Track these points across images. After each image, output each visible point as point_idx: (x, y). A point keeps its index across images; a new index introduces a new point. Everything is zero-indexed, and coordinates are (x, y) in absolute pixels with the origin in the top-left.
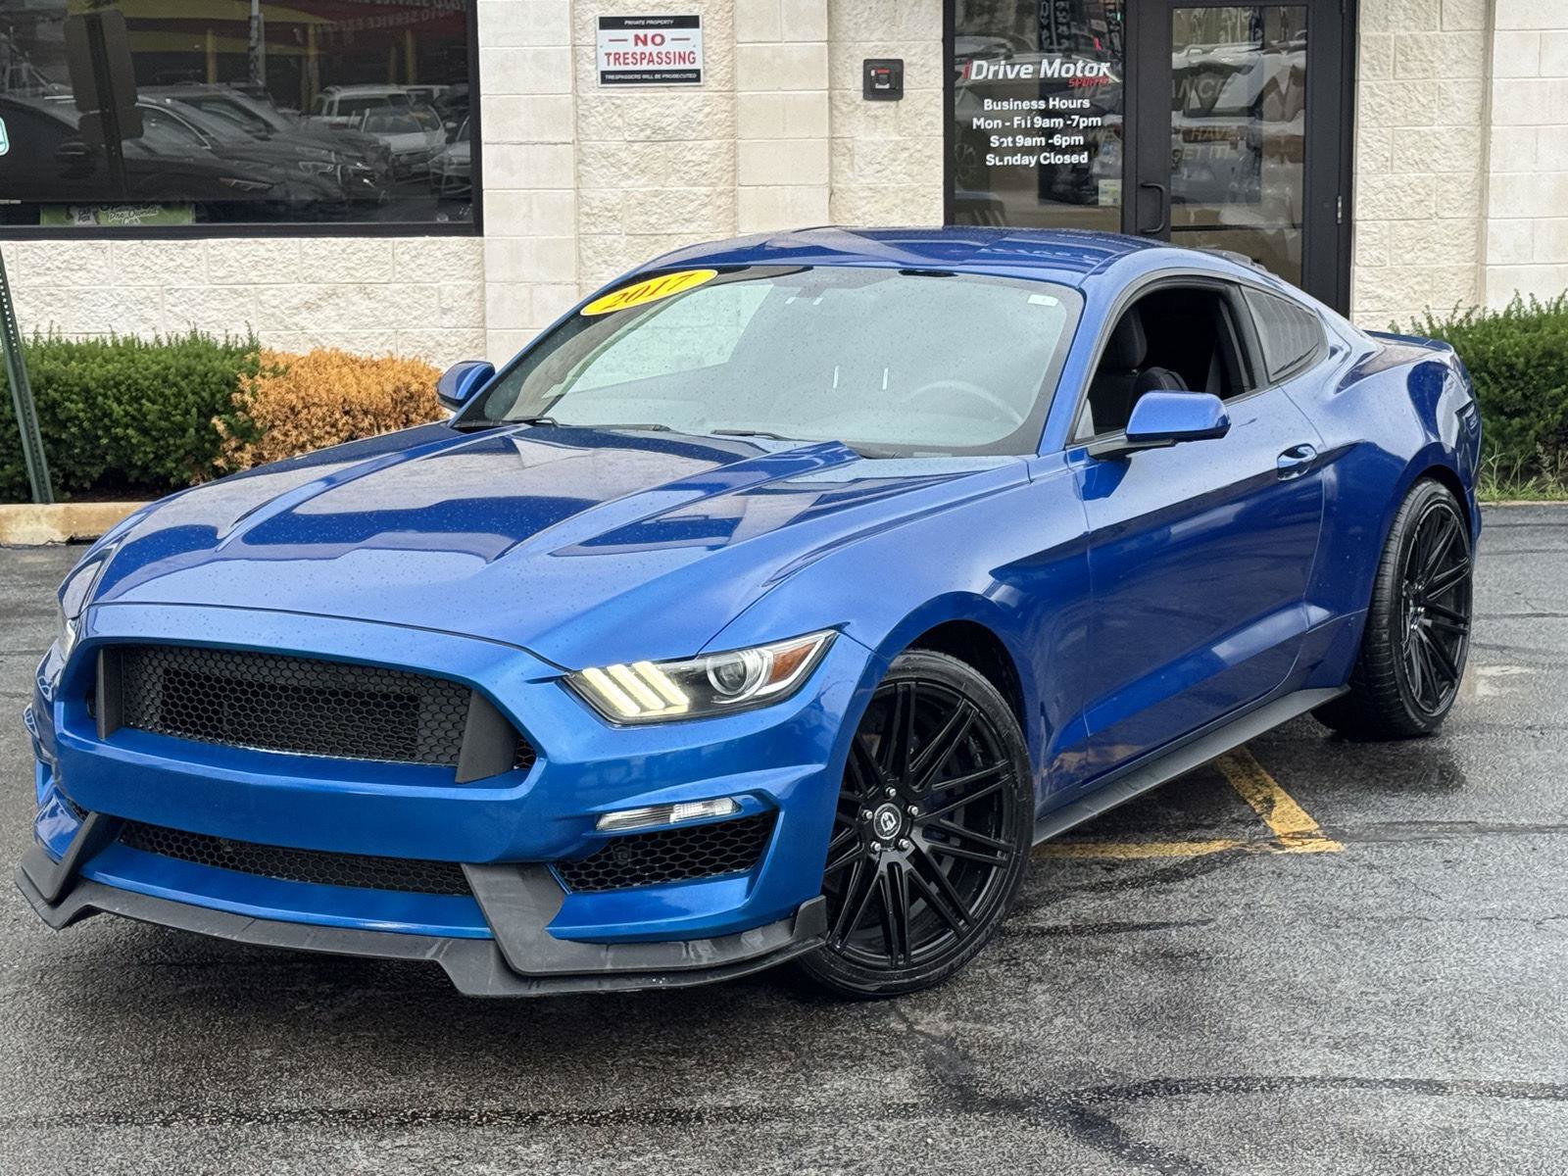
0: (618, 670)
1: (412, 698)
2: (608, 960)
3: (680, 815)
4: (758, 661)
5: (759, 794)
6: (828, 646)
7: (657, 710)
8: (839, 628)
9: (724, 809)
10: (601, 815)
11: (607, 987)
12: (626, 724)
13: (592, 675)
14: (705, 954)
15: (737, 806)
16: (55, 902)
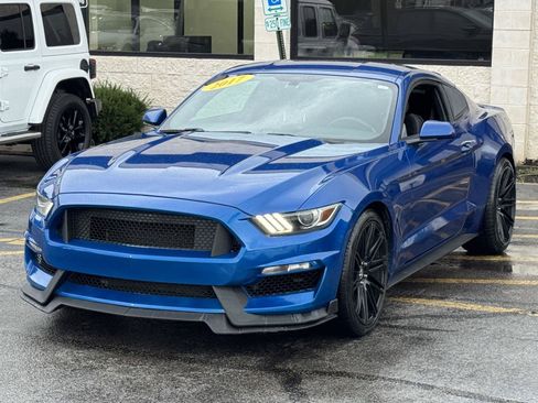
0: (268, 216)
1: (193, 226)
2: (266, 321)
3: (291, 268)
4: (317, 213)
5: (318, 261)
6: (339, 209)
7: (282, 231)
8: (343, 202)
9: (306, 266)
10: (263, 268)
11: (266, 330)
12: (272, 236)
13: (259, 218)
14: (299, 319)
15: (311, 265)
16: (45, 304)
